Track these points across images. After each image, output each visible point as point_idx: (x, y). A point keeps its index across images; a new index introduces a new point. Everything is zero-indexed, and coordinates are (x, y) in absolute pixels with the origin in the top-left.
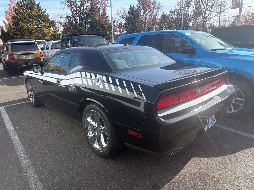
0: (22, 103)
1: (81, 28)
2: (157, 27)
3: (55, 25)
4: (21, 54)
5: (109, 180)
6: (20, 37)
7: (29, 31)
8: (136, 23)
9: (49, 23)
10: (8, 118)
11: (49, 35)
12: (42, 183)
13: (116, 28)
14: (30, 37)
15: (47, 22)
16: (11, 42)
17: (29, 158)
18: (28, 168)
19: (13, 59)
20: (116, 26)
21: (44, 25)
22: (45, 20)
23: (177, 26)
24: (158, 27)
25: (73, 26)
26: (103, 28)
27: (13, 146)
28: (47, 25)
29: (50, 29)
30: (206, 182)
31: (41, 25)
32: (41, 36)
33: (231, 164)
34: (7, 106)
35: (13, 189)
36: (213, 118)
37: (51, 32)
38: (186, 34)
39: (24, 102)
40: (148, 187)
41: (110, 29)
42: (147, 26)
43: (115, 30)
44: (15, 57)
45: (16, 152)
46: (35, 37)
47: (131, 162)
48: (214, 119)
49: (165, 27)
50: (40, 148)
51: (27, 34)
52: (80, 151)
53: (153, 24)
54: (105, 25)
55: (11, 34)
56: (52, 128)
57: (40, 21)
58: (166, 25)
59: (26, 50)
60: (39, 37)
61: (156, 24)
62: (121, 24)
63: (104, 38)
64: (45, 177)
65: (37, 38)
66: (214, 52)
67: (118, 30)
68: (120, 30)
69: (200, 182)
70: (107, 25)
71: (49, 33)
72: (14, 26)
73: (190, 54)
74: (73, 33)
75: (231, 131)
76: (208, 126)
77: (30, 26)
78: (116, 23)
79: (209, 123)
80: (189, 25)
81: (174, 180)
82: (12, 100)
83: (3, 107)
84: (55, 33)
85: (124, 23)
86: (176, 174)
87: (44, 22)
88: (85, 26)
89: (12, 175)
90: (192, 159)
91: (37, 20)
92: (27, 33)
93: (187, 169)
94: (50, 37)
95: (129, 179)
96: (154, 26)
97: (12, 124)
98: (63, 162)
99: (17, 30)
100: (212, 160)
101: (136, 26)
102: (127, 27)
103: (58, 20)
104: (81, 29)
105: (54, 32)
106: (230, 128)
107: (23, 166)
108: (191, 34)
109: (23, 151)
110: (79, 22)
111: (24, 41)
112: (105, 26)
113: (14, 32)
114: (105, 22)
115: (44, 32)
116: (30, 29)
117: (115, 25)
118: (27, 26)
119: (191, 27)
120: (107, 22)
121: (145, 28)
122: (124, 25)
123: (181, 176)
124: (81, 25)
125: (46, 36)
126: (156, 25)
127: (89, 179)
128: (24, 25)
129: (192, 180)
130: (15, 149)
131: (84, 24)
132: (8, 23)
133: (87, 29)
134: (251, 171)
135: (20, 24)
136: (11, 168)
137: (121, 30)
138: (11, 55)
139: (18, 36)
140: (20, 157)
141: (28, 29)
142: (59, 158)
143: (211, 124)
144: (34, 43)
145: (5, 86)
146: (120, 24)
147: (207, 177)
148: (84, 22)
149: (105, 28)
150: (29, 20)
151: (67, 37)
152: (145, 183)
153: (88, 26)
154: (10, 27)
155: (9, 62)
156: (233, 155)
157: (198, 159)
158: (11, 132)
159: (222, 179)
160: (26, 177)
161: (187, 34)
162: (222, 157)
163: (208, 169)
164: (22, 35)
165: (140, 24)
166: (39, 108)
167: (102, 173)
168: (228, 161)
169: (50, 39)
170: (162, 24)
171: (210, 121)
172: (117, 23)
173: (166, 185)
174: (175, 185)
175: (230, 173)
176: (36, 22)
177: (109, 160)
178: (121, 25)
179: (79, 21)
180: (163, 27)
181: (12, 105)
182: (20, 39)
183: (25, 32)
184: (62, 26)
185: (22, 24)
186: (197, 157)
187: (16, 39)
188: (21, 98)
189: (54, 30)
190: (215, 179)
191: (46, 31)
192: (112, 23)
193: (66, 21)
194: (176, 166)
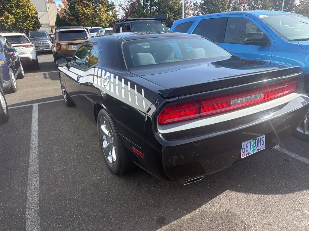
0: (57, 100)
1: (145, 11)
2: (246, 7)
3: (114, 8)
4: (69, 44)
5: (110, 203)
6: (75, 24)
7: (85, 16)
8: (216, 3)
9: (107, 6)
10: (37, 116)
11: (107, 21)
12: (40, 194)
13: (189, 10)
14: (86, 23)
15: (105, 5)
16: (59, 29)
17: (39, 163)
18: (33, 175)
19: (60, 49)
20: (189, 7)
21: (102, 9)
22: (103, 2)
23: (276, 5)
24: (248, 7)
25: (135, 9)
26: (172, 10)
27: (29, 149)
28: (105, 9)
29: (108, 13)
30: (230, 227)
31: (98, 9)
32: (98, 22)
33: (279, 209)
34: (42, 103)
35: (10, 195)
36: (260, 142)
37: (109, 17)
38: (259, 16)
39: (59, 100)
40: (152, 220)
41: (181, 11)
42: (232, 6)
43: (187, 13)
44: (64, 47)
45: (29, 155)
46: (92, 23)
47: (145, 185)
48: (262, 142)
49: (258, 7)
50: (54, 154)
51: (82, 20)
52: (94, 163)
53: (240, 4)
54: (174, 6)
55: (66, 19)
56: (76, 132)
57: (97, 4)
58: (259, 4)
59: (75, 40)
60: (96, 23)
61: (246, 3)
62: (196, 4)
63: (163, 24)
64: (45, 187)
65: (93, 25)
66: (297, 43)
67: (190, 12)
68: (194, 13)
69: (221, 226)
70: (176, 6)
71: (106, 19)
72: (70, 11)
73: (261, 46)
74: (135, 17)
75: (301, 161)
76: (249, 152)
77: (86, 10)
78: (189, 3)
79: (252, 147)
80: (295, 3)
81: (188, 216)
82: (49, 97)
83: (37, 104)
84: (114, 19)
85: (200, 3)
86: (194, 209)
87: (102, 4)
88: (150, 8)
89: (15, 180)
90: (226, 192)
91: (94, 3)
92: (83, 18)
93: (212, 204)
94: (108, 23)
95: (134, 205)
96: (242, 7)
97: (38, 124)
98: (70, 173)
99: (72, 16)
100: (253, 199)
101: (216, 7)
102: (204, 8)
103: (119, 2)
104: (145, 13)
105: (112, 16)
106: (302, 156)
107: (30, 172)
108: (267, 17)
109: (36, 155)
110: (142, 4)
111: (72, 28)
112: (175, 8)
113: (69, 18)
114: (174, 3)
115: (102, 17)
116: (86, 14)
117: (187, 6)
118: (83, 10)
119: (298, 6)
120: (177, 3)
121: (228, 8)
122: (201, 5)
123: (200, 214)
124: (145, 8)
125: (104, 22)
126: (244, 5)
127: (89, 198)
128: (80, 9)
129: (212, 221)
130: (29, 152)
131: (149, 6)
132: (63, 7)
133: (152, 12)
134: (305, 223)
135: (75, 8)
136: (18, 173)
137: (196, 12)
138: (59, 45)
139: (73, 23)
140: (31, 161)
141: (84, 14)
142: (68, 169)
143: (256, 149)
144: (83, 31)
145: (49, 80)
146: (194, 4)
147: (235, 221)
148: (148, 4)
149: (174, 10)
150: (85, 3)
151: (119, 23)
152: (150, 214)
153: (153, 9)
154: (65, 12)
155: (57, 53)
156: (288, 196)
157: (234, 193)
158: (34, 132)
159: (255, 227)
160: (27, 185)
161: (261, 17)
162: (270, 196)
163: (241, 210)
164: (77, 21)
165: (222, 4)
166: (72, 108)
167: (106, 192)
168: (277, 203)
169: (108, 26)
170: (253, 2)
171: (254, 145)
172: (191, 3)
173: (176, 221)
174: (187, 224)
175: (271, 220)
176: (93, 5)
177: (120, 179)
178: (196, 6)
179: (144, 2)
180: (255, 7)
181: (47, 102)
182: (74, 25)
183: (80, 18)
184: (123, 9)
185: (77, 8)
186: (233, 191)
187: (71, 26)
188: (59, 95)
189: (113, 14)
190: (245, 226)
191: (104, 16)
192: (184, 4)
193: (128, 2)
194: (198, 199)
